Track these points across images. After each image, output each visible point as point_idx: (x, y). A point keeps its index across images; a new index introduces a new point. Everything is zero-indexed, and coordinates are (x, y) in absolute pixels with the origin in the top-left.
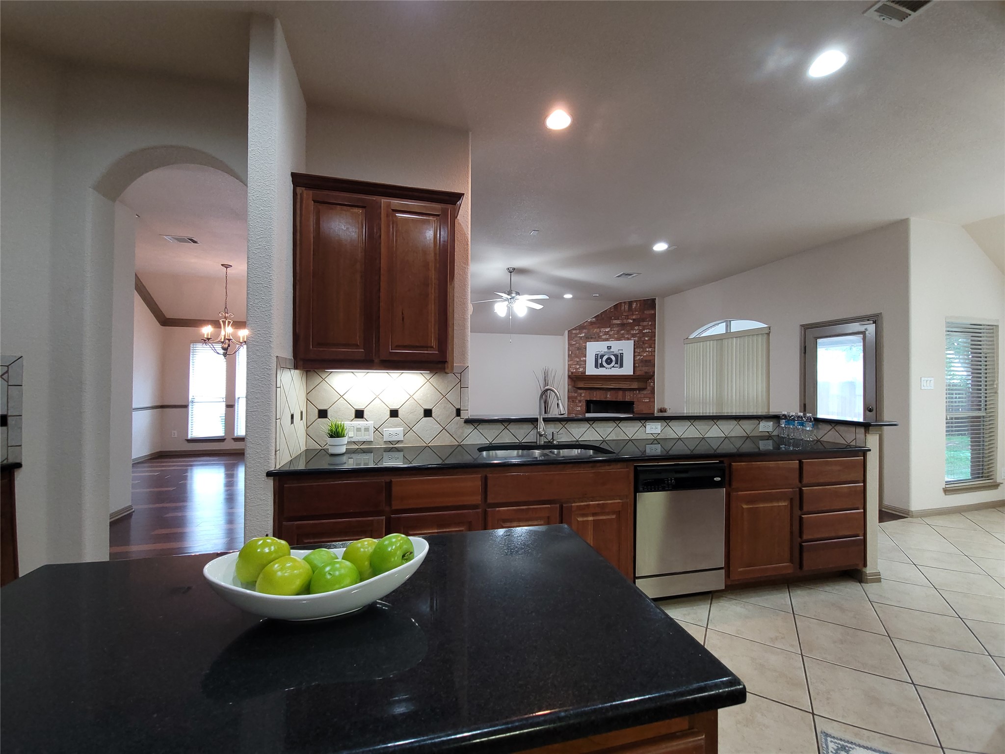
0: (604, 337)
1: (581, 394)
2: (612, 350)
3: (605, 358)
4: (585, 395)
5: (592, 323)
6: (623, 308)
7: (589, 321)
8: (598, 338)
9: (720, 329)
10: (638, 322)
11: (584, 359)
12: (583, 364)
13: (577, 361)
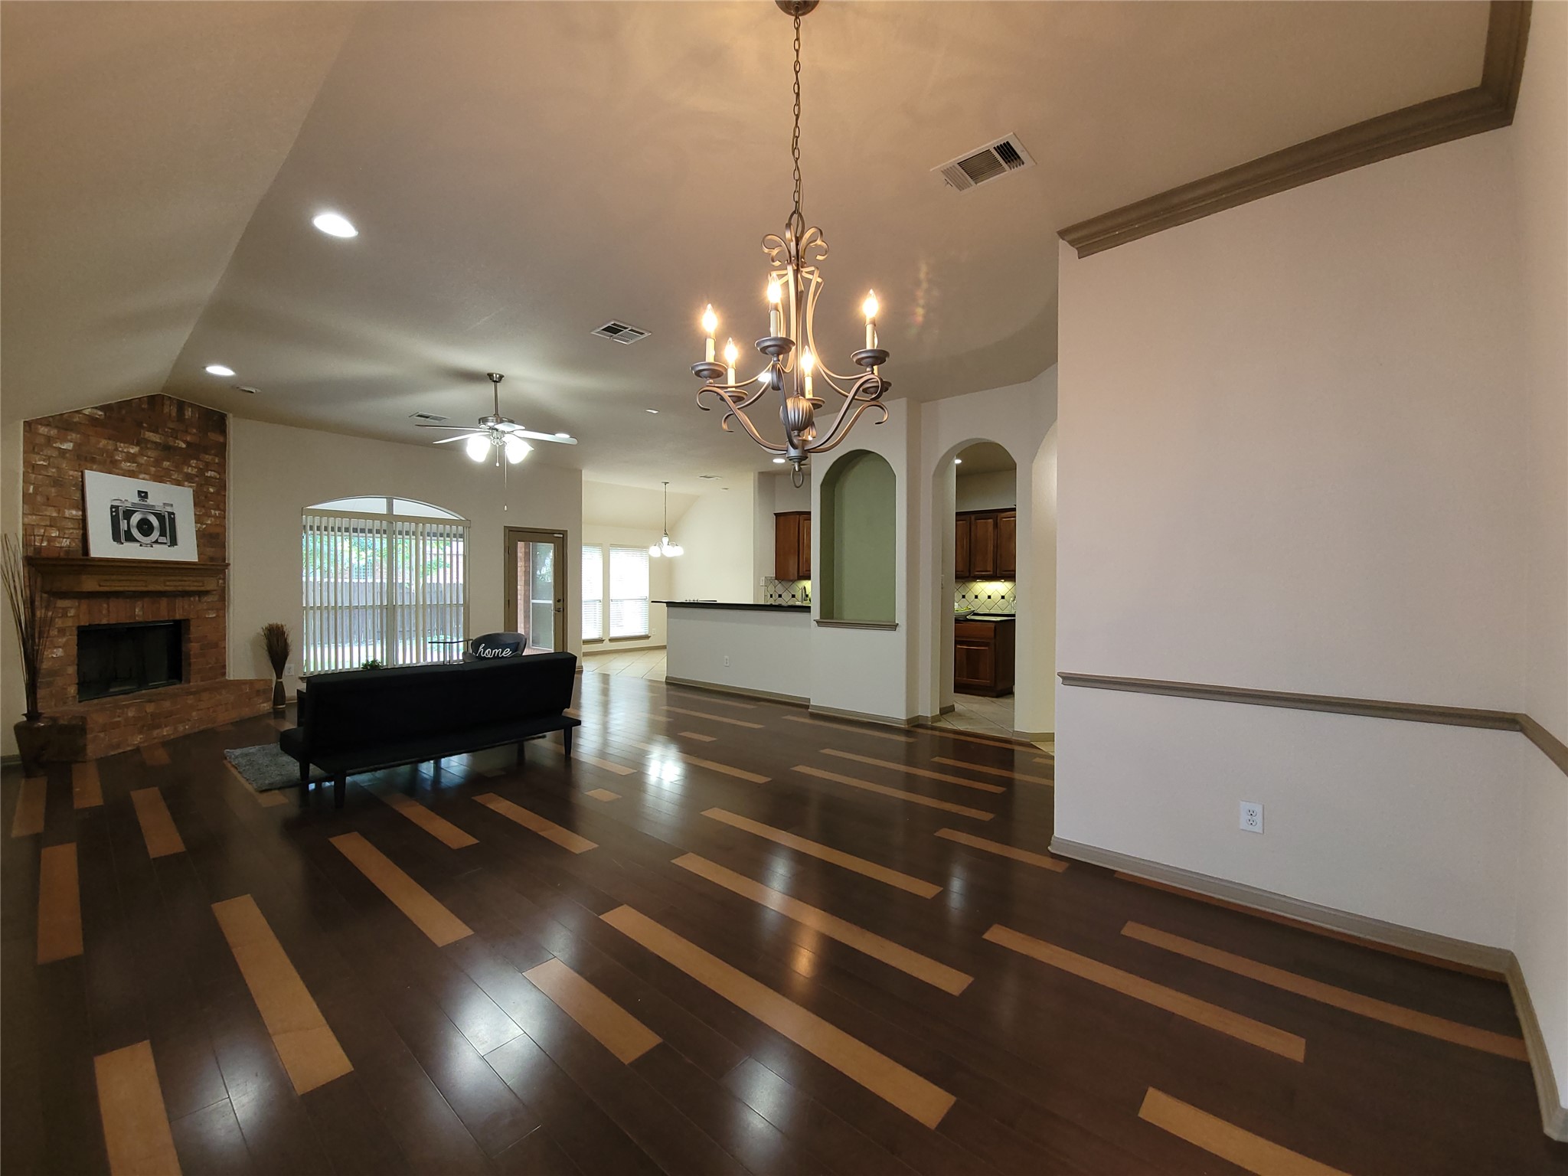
0: (126, 465)
1: (65, 610)
2: (150, 501)
3: (135, 519)
4: (71, 615)
5: (93, 421)
6: (166, 410)
7: (87, 412)
8: (110, 466)
9: (376, 505)
10: (195, 450)
11: (74, 512)
12: (72, 526)
13: (52, 518)
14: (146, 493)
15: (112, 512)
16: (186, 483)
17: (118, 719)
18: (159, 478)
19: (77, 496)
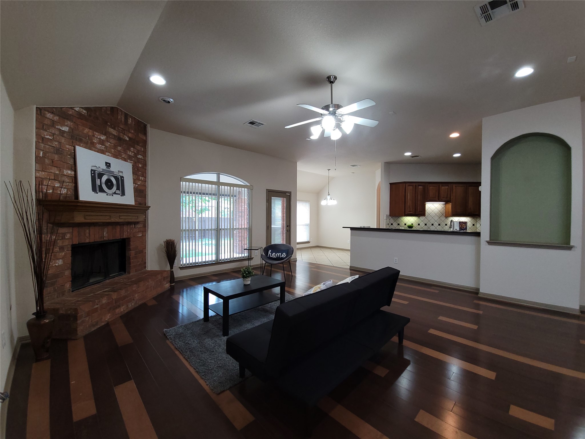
0: (99, 146)
1: (64, 234)
2: (112, 169)
3: (104, 178)
4: (68, 237)
5: (80, 115)
6: (119, 116)
7: (77, 109)
8: (90, 146)
10: (133, 142)
11: (69, 172)
12: (68, 181)
13: (55, 174)
14: (110, 164)
15: (91, 173)
16: (129, 161)
17: (96, 306)
18: (116, 156)
19: (71, 162)
